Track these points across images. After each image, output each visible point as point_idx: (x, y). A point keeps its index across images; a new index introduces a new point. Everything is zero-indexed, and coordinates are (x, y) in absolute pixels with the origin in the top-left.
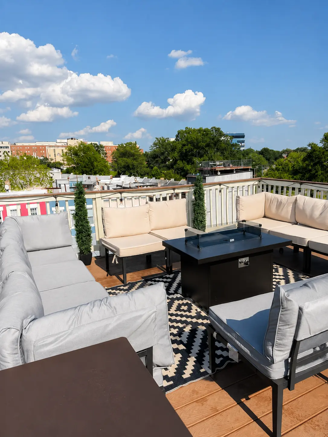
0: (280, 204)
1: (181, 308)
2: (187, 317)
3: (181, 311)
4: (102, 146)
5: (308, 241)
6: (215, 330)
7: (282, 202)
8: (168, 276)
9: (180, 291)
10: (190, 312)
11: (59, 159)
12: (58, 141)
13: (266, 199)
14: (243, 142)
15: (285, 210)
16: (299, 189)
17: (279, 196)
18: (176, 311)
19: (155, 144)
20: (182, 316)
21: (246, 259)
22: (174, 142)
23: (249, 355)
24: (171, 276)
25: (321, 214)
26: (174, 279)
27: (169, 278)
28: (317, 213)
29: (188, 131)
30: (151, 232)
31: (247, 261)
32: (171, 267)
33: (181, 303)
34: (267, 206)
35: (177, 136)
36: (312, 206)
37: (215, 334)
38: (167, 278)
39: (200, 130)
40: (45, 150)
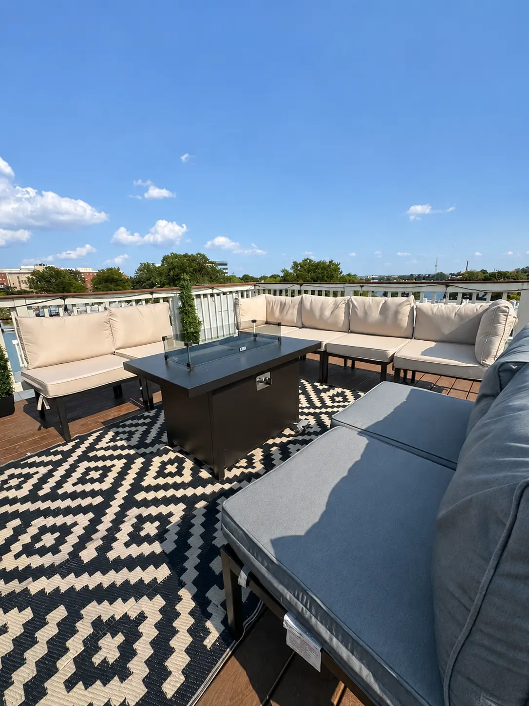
0: (283, 306)
1: (166, 471)
2: (176, 486)
3: (165, 476)
4: (78, 273)
5: (326, 345)
6: (241, 565)
7: (285, 304)
8: (146, 414)
9: (165, 438)
10: (181, 475)
11: (24, 287)
12: (22, 267)
13: (268, 303)
14: (226, 269)
15: (290, 311)
16: (299, 291)
17: (283, 298)
18: (155, 478)
19: (140, 270)
20: (166, 487)
21: (268, 375)
22: (159, 267)
23: (375, 693)
24: (152, 413)
25: (332, 312)
26: (155, 419)
27: (148, 417)
28: (327, 313)
29: (175, 256)
30: (116, 351)
31: (267, 379)
32: (151, 400)
33: (166, 461)
34: (269, 310)
35: (163, 261)
36: (320, 305)
37: (243, 578)
38: (145, 418)
39: (186, 256)
40: (5, 277)
